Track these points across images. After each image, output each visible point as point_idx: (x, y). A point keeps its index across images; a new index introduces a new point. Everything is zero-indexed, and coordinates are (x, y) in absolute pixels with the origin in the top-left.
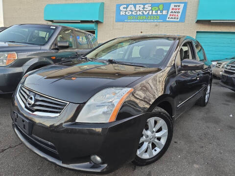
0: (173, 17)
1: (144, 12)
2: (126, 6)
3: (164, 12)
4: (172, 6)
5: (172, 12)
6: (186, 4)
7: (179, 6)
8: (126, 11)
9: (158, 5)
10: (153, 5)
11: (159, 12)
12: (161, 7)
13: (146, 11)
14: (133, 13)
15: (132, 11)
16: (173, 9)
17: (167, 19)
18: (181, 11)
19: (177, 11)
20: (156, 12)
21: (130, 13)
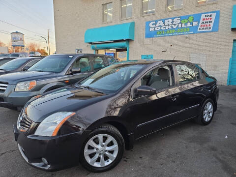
0: (205, 27)
1: (173, 26)
2: (154, 22)
3: (195, 24)
4: (203, 16)
5: (203, 23)
6: (218, 13)
7: (210, 16)
8: (155, 27)
9: (187, 17)
10: (181, 18)
11: (189, 24)
12: (191, 19)
13: (175, 25)
14: (162, 28)
15: (161, 26)
16: (204, 19)
17: (198, 30)
18: (213, 20)
19: (209, 20)
20: (186, 24)
21: (159, 28)
